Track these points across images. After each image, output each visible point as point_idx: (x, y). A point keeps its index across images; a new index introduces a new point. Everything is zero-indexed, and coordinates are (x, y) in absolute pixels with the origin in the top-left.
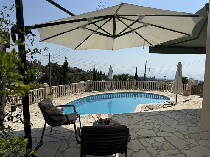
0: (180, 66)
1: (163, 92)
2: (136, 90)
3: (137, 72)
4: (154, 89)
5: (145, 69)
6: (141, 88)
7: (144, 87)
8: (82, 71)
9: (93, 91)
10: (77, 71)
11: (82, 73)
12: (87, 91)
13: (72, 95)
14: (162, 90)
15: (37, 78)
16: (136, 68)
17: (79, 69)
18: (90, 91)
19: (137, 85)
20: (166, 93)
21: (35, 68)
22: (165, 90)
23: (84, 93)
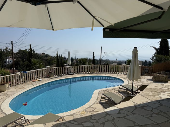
0: (135, 51)
1: (117, 74)
2: (94, 73)
3: (94, 56)
4: (108, 71)
5: (101, 53)
6: (98, 71)
7: (101, 70)
8: (50, 57)
9: (54, 76)
10: (45, 56)
11: (49, 58)
12: (47, 77)
13: (30, 82)
14: (116, 72)
15: (8, 63)
16: (94, 53)
17: (46, 55)
18: (50, 77)
19: (94, 68)
20: (119, 75)
21: (6, 55)
22: (118, 72)
23: (44, 79)
